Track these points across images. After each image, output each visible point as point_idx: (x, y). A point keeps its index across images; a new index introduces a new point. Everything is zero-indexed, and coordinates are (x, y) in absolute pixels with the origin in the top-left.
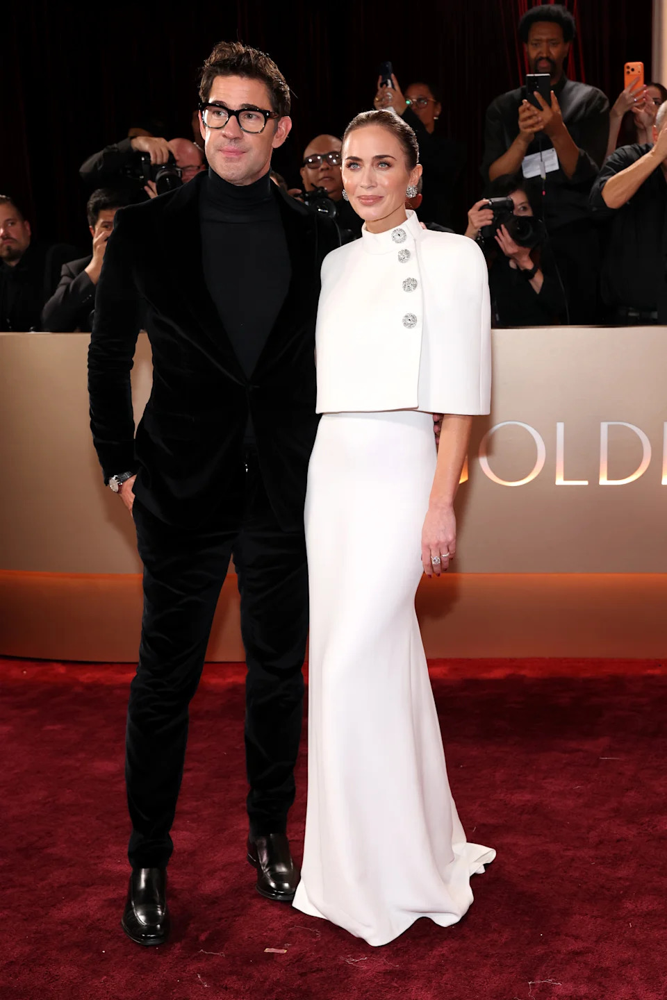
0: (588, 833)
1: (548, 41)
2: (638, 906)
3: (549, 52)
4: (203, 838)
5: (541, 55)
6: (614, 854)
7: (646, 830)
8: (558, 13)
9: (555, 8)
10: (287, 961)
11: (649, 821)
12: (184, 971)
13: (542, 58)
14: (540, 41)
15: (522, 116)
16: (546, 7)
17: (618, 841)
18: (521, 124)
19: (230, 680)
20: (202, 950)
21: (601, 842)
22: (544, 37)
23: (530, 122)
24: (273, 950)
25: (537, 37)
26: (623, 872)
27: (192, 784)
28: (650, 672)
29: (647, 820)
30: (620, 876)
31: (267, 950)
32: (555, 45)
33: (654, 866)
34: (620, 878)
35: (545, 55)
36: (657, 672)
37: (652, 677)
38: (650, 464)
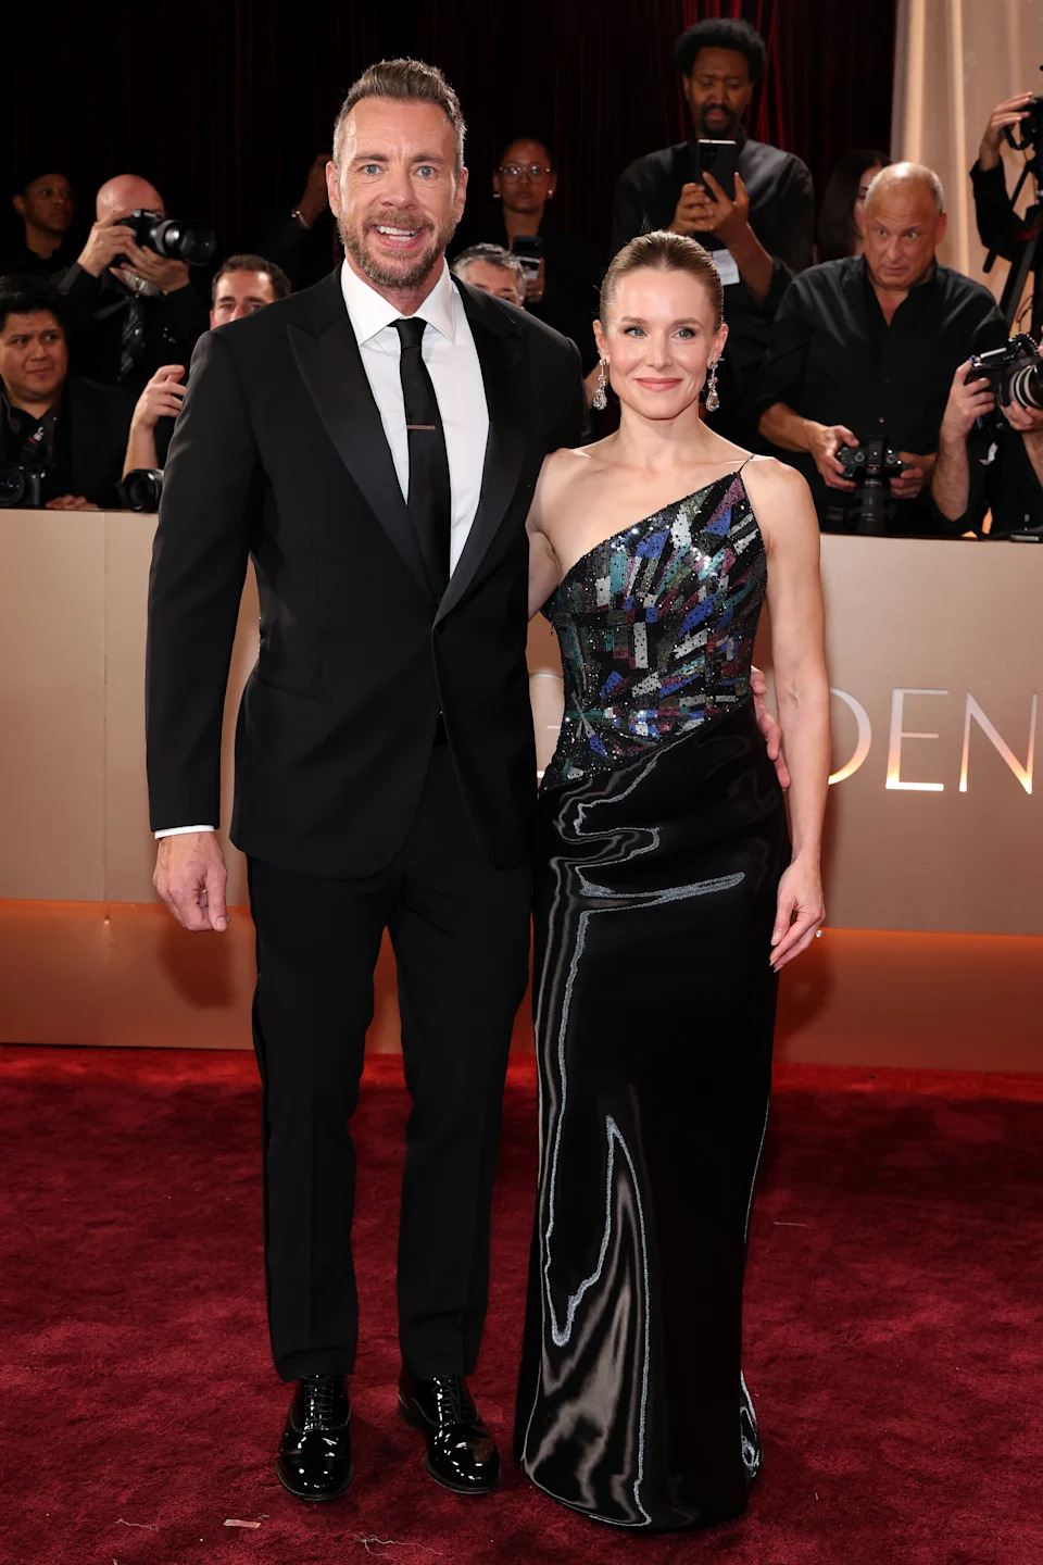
0: (752, 1345)
1: (726, 79)
2: (830, 1464)
3: (726, 97)
4: (129, 1335)
5: (713, 101)
6: (793, 1380)
7: (845, 1342)
8: (743, 35)
9: (738, 26)
10: (261, 1540)
11: (850, 1328)
12: (91, 1554)
13: (713, 106)
14: (713, 77)
15: (685, 200)
16: (724, 23)
17: (800, 1358)
18: (680, 210)
19: (180, 1078)
20: (121, 1520)
21: (772, 1360)
22: (720, 73)
23: (695, 212)
24: (238, 1523)
25: (709, 72)
26: (807, 1411)
27: (113, 1246)
28: (858, 1087)
29: (847, 1325)
30: (802, 1415)
31: (228, 1523)
32: (735, 87)
33: (854, 1401)
34: (802, 1420)
35: (719, 101)
36: (867, 1087)
37: (859, 1095)
38: (868, 757)
